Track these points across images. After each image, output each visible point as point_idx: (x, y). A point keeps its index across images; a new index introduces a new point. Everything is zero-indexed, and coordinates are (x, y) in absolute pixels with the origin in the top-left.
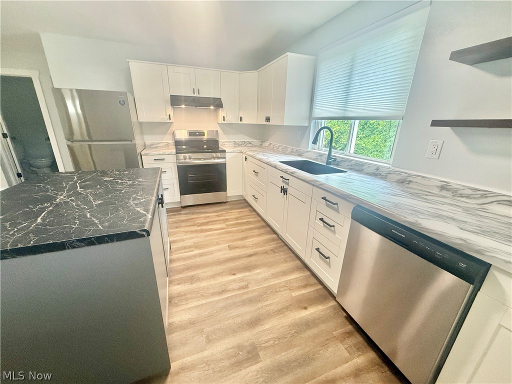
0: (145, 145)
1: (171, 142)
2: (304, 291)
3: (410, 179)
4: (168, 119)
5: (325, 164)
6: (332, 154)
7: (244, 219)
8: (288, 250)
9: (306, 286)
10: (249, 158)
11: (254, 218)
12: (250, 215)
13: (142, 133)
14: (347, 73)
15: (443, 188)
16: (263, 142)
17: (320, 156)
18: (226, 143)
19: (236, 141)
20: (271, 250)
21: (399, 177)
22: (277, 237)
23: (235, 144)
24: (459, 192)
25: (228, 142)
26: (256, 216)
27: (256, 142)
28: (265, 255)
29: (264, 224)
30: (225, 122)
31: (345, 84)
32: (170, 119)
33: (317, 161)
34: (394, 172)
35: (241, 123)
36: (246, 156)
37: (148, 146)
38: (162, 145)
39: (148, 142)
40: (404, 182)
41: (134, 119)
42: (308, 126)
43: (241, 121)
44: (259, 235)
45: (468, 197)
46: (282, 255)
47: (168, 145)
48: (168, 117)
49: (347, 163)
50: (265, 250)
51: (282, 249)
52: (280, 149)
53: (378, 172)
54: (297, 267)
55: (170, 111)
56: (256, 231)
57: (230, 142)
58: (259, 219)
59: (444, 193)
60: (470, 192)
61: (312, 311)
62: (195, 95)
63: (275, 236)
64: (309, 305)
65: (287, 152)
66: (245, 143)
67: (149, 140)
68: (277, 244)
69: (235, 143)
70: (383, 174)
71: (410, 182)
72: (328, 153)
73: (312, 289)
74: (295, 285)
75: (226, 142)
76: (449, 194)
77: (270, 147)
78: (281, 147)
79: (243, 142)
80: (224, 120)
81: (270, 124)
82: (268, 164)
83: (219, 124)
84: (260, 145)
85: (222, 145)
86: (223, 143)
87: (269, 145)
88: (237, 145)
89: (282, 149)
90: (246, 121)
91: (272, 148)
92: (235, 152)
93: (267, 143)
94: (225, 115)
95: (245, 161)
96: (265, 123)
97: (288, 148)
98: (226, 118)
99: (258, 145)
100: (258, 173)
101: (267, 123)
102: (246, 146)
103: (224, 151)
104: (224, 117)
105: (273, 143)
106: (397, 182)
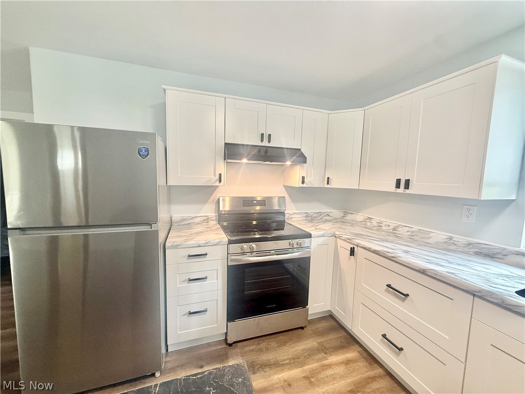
0: (171, 222)
1: (212, 214)
4: (216, 181)
10: (357, 250)
13: (169, 202)
16: (346, 213)
18: (293, 216)
19: (309, 211)
23: (307, 217)
25: (298, 214)
27: (336, 213)
30: (305, 185)
32: (220, 181)
35: (328, 186)
36: (352, 246)
37: (176, 222)
38: (197, 220)
39: (176, 216)
41: (161, 181)
43: (328, 184)
47: (207, 220)
48: (218, 177)
55: (222, 168)
57: (300, 213)
62: (263, 144)
66: (321, 215)
67: (179, 212)
69: (307, 215)
75: (295, 213)
77: (369, 224)
78: (407, 229)
79: (318, 213)
80: (303, 182)
81: (407, 191)
82: (475, 294)
83: (288, 188)
84: (341, 218)
85: (289, 218)
86: (291, 216)
87: (365, 220)
88: (310, 218)
89: (409, 233)
90: (334, 184)
91: (376, 226)
92: (324, 236)
93: (360, 217)
94: (307, 174)
95: (351, 255)
96: (392, 188)
97: (432, 235)
98: (307, 178)
99: (339, 217)
100: (407, 295)
101: (401, 190)
102: (327, 221)
103: (308, 236)
104: (303, 179)
105: (378, 219)
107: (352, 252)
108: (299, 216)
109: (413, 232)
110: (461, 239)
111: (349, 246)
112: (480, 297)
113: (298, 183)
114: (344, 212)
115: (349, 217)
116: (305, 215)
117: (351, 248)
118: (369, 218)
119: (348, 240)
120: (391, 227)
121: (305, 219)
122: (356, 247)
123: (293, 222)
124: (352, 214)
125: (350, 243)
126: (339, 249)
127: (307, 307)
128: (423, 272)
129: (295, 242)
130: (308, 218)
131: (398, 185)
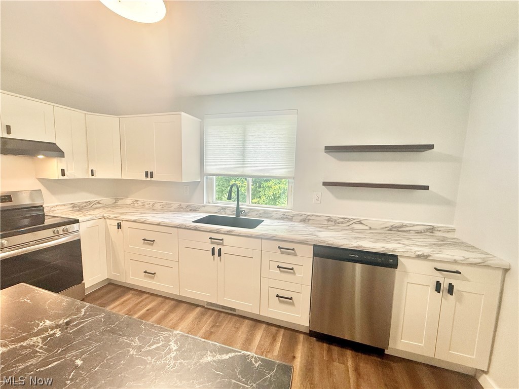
2: (278, 345)
3: (309, 218)
5: (235, 217)
6: (240, 207)
7: (140, 310)
8: (227, 315)
9: (274, 339)
10: (123, 224)
11: (151, 302)
12: (142, 301)
14: (241, 141)
15: (329, 220)
16: (117, 200)
17: (222, 209)
18: (58, 208)
19: (75, 202)
20: (213, 327)
21: (301, 218)
22: (203, 309)
24: (337, 221)
25: (61, 205)
26: (151, 297)
27: (107, 200)
28: (213, 336)
29: (173, 302)
30: (65, 177)
31: (239, 149)
33: (221, 214)
34: (297, 215)
35: (93, 177)
36: (119, 222)
40: (305, 220)
42: (200, 182)
43: (92, 175)
44: (182, 318)
45: (342, 223)
46: (227, 326)
49: (256, 213)
50: (207, 331)
51: (220, 319)
52: (158, 206)
53: (285, 216)
54: (251, 327)
56: (172, 316)
57: (64, 205)
58: (160, 299)
59: (330, 223)
60: (342, 220)
61: (300, 356)
63: (199, 309)
64: (293, 352)
65: (172, 209)
66: (90, 204)
68: (211, 316)
69: (74, 206)
70: (289, 217)
71: (309, 220)
72: (236, 206)
73: (281, 337)
74: (267, 344)
75: (57, 206)
76: (333, 223)
77: (136, 205)
78: (160, 204)
79: (86, 202)
80: (63, 174)
81: (152, 179)
82: (178, 227)
83: (43, 181)
84: (113, 204)
85: (49, 211)
86: (53, 209)
87: (133, 203)
88: (78, 208)
89: (161, 206)
90: (99, 175)
91: (140, 206)
92: (93, 220)
93: (129, 201)
94: (67, 167)
95: (118, 228)
96: (144, 178)
97: (172, 205)
98: (67, 171)
99: (111, 203)
100: (154, 241)
101: (149, 179)
102: (97, 208)
103: (77, 221)
104: (63, 171)
105: (142, 200)
106: (301, 221)
107: (119, 226)
108: (64, 207)
109: (163, 205)
110: (184, 204)
111: (116, 223)
112: (180, 228)
113: (57, 176)
114: (115, 199)
115: (120, 202)
116: (72, 205)
117: (118, 223)
118: (136, 200)
119: (115, 219)
120: (151, 205)
121: (71, 209)
122: (121, 222)
123: (56, 213)
124: (122, 199)
125: (117, 220)
126: (109, 227)
127: (83, 282)
128: (158, 224)
129: (60, 229)
130: (75, 209)
131: (147, 176)
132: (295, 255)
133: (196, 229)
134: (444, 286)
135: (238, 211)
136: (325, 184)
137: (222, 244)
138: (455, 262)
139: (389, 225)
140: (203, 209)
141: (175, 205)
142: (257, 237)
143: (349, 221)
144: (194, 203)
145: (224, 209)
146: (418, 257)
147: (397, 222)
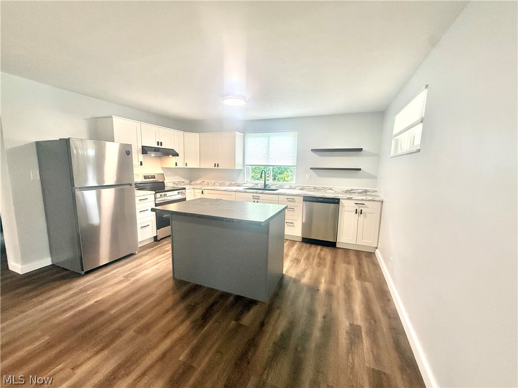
3: (304, 188)
4: (139, 165)
5: (263, 188)
6: (266, 183)
10: (204, 191)
14: (267, 146)
15: (314, 189)
16: (191, 181)
24: (319, 189)
30: (177, 167)
31: (266, 150)
32: (141, 165)
33: (255, 187)
34: (298, 186)
40: (302, 189)
42: (242, 169)
43: (186, 166)
45: (321, 190)
48: (140, 163)
49: (275, 186)
52: (217, 184)
53: (291, 187)
55: (142, 158)
60: (322, 188)
62: (159, 147)
70: (294, 188)
72: (264, 183)
76: (316, 190)
80: (176, 165)
81: (218, 168)
82: (236, 191)
85: (166, 185)
89: (219, 184)
90: (188, 166)
91: (206, 184)
92: (190, 189)
93: (199, 182)
95: (202, 194)
96: (213, 167)
97: (226, 183)
98: (179, 164)
99: (188, 183)
101: (216, 167)
103: (185, 189)
104: (176, 163)
105: (207, 181)
106: (300, 189)
110: (233, 183)
111: (200, 191)
113: (173, 166)
117: (202, 191)
120: (213, 183)
124: (194, 181)
125: (201, 189)
126: (196, 193)
128: (225, 190)
132: (294, 201)
133: (245, 192)
134: (359, 211)
135: (265, 185)
136: (311, 169)
137: (259, 199)
138: (362, 200)
139: (345, 190)
140: (244, 185)
141: (228, 183)
142: (276, 194)
143: (325, 189)
144: (239, 181)
145: (257, 184)
146: (348, 199)
147: (349, 188)
